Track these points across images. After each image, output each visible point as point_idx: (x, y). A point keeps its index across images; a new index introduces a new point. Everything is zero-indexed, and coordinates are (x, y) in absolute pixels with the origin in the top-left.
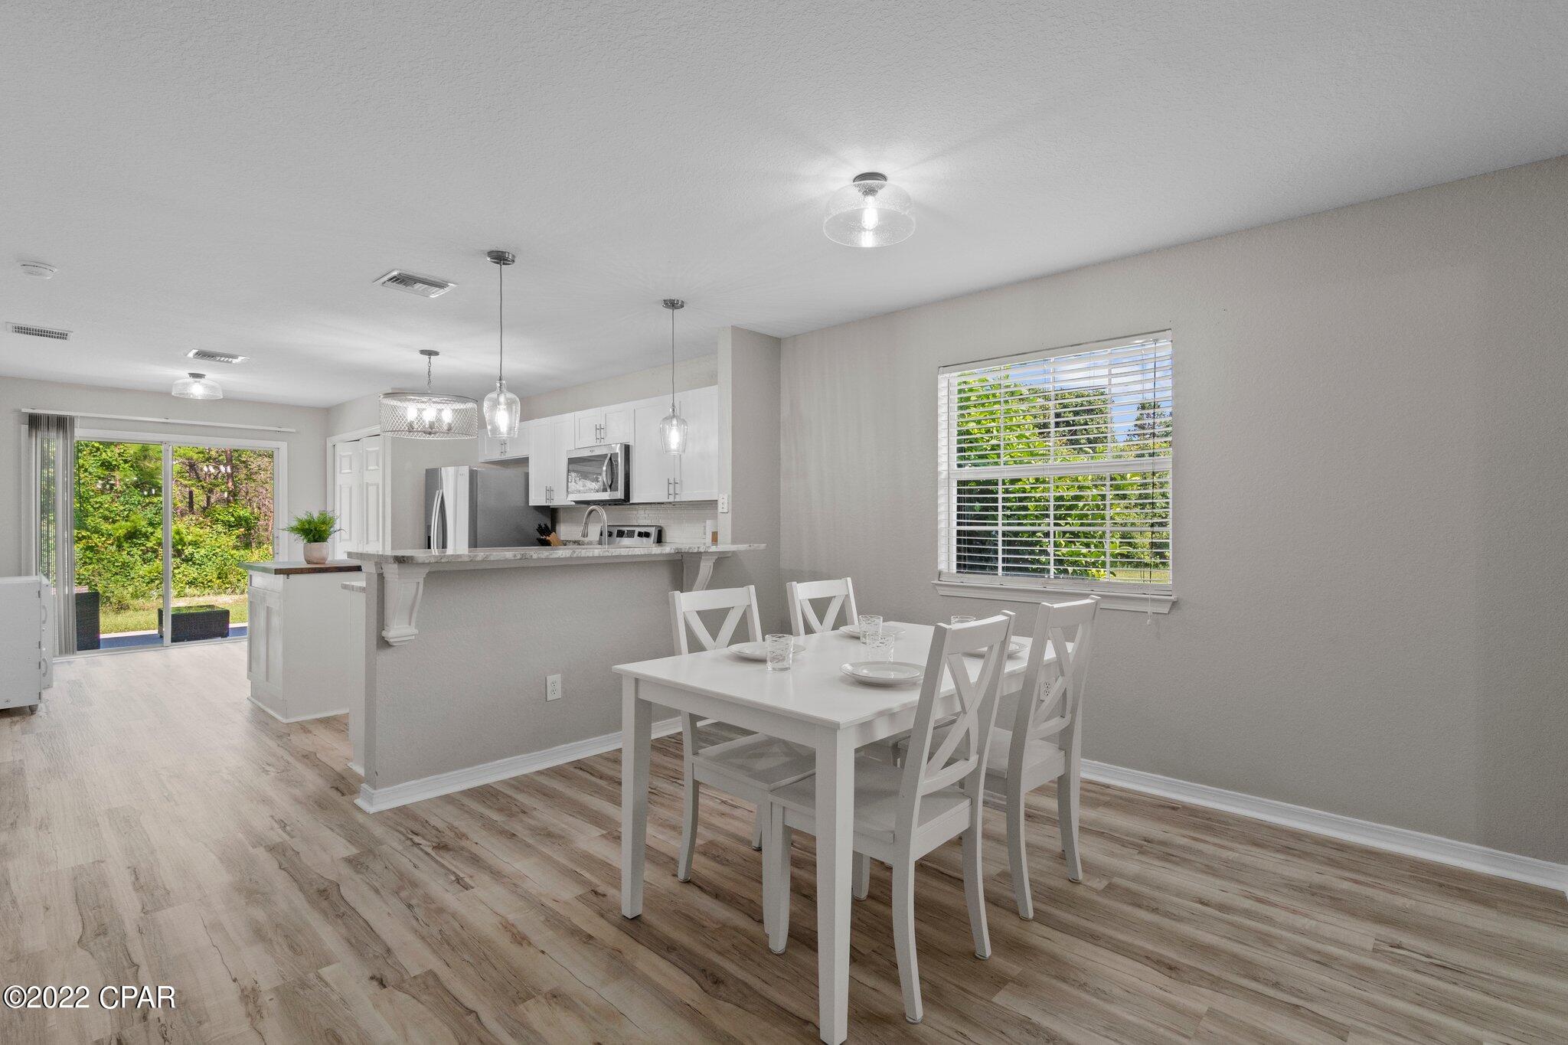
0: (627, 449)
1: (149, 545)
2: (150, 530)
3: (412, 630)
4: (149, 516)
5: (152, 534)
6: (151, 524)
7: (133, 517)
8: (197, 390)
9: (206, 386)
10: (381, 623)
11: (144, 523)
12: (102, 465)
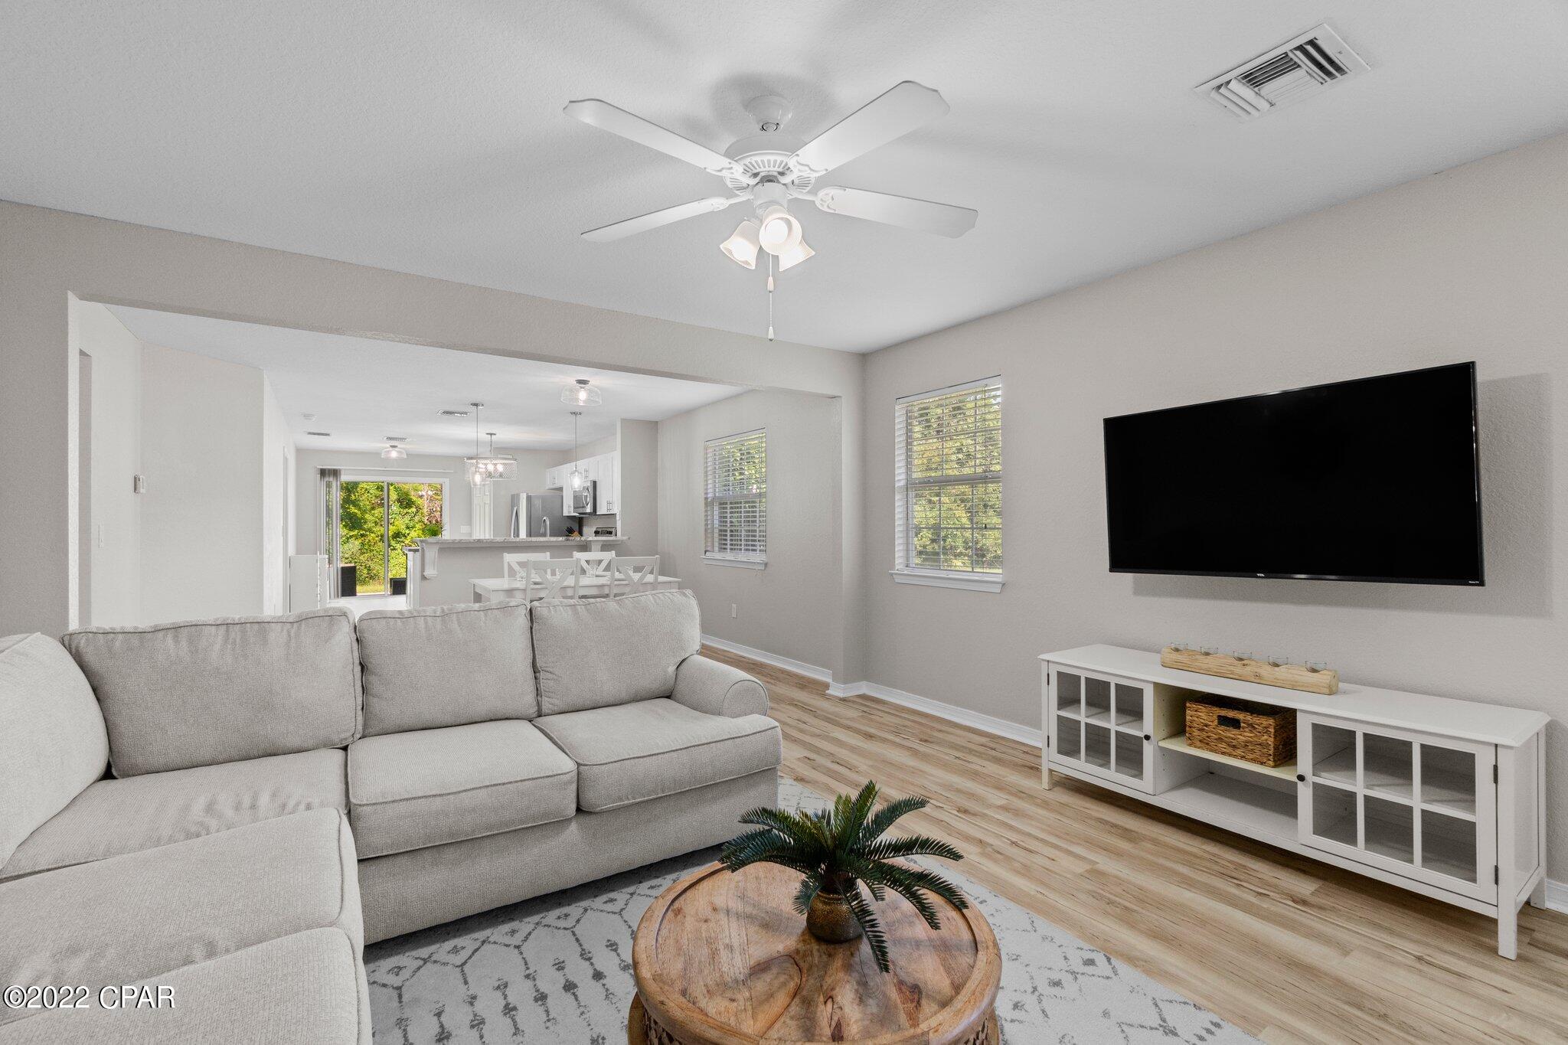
0: (595, 483)
1: (407, 542)
2: (407, 531)
3: (435, 572)
4: (407, 522)
5: (408, 534)
6: (408, 528)
7: (396, 523)
8: (394, 454)
9: (398, 452)
10: (423, 570)
11: (404, 527)
12: (378, 488)
